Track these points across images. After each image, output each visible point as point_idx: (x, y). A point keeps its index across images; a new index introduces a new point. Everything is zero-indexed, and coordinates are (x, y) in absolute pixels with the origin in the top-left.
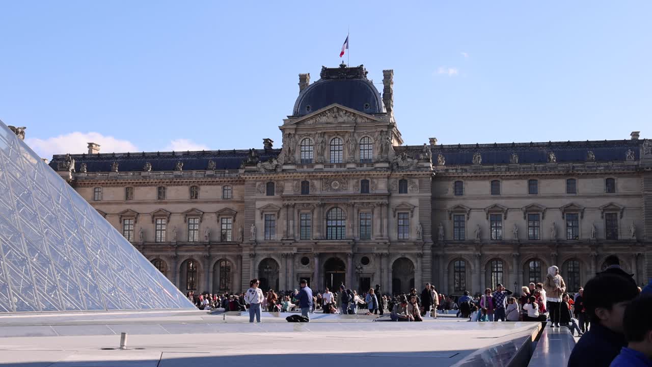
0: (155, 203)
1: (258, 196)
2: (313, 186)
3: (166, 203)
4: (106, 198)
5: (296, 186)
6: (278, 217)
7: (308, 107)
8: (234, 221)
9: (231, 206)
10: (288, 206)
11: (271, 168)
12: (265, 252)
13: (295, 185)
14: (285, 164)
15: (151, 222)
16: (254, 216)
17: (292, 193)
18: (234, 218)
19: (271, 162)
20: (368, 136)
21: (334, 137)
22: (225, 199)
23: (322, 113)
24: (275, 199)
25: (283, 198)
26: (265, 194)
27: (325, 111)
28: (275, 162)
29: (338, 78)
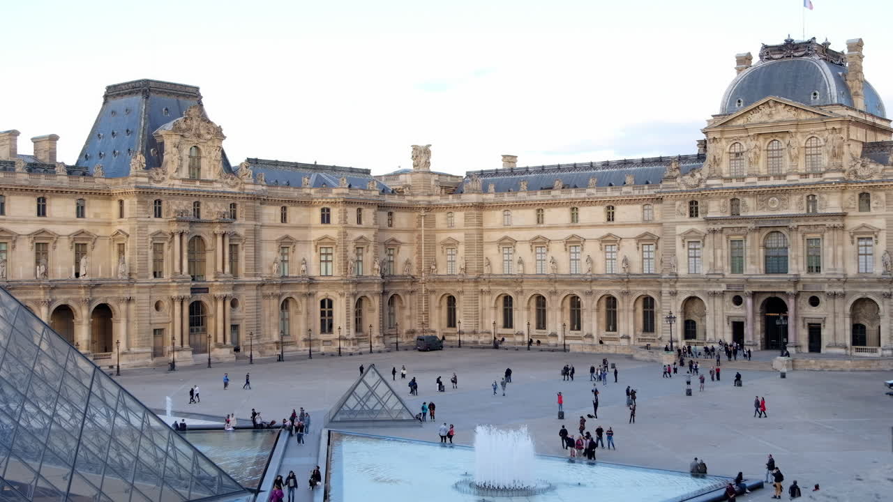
0: (568, 227)
1: (679, 218)
2: (744, 205)
3: (579, 227)
4: (515, 223)
5: (724, 205)
6: (704, 245)
7: (739, 101)
8: (657, 248)
9: (652, 230)
10: (714, 231)
11: (693, 183)
12: (688, 289)
13: (721, 204)
14: (708, 178)
15: (564, 250)
16: (674, 243)
17: (718, 215)
18: (657, 244)
19: (693, 176)
20: (815, 136)
21: (772, 139)
22: (646, 222)
23: (755, 108)
24: (699, 222)
25: (708, 220)
26: (688, 215)
27: (758, 107)
28: (698, 176)
29: (783, 57)
